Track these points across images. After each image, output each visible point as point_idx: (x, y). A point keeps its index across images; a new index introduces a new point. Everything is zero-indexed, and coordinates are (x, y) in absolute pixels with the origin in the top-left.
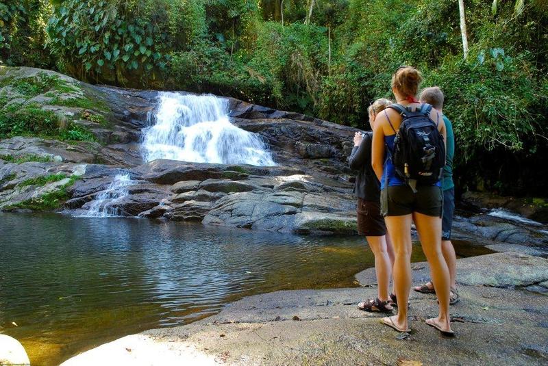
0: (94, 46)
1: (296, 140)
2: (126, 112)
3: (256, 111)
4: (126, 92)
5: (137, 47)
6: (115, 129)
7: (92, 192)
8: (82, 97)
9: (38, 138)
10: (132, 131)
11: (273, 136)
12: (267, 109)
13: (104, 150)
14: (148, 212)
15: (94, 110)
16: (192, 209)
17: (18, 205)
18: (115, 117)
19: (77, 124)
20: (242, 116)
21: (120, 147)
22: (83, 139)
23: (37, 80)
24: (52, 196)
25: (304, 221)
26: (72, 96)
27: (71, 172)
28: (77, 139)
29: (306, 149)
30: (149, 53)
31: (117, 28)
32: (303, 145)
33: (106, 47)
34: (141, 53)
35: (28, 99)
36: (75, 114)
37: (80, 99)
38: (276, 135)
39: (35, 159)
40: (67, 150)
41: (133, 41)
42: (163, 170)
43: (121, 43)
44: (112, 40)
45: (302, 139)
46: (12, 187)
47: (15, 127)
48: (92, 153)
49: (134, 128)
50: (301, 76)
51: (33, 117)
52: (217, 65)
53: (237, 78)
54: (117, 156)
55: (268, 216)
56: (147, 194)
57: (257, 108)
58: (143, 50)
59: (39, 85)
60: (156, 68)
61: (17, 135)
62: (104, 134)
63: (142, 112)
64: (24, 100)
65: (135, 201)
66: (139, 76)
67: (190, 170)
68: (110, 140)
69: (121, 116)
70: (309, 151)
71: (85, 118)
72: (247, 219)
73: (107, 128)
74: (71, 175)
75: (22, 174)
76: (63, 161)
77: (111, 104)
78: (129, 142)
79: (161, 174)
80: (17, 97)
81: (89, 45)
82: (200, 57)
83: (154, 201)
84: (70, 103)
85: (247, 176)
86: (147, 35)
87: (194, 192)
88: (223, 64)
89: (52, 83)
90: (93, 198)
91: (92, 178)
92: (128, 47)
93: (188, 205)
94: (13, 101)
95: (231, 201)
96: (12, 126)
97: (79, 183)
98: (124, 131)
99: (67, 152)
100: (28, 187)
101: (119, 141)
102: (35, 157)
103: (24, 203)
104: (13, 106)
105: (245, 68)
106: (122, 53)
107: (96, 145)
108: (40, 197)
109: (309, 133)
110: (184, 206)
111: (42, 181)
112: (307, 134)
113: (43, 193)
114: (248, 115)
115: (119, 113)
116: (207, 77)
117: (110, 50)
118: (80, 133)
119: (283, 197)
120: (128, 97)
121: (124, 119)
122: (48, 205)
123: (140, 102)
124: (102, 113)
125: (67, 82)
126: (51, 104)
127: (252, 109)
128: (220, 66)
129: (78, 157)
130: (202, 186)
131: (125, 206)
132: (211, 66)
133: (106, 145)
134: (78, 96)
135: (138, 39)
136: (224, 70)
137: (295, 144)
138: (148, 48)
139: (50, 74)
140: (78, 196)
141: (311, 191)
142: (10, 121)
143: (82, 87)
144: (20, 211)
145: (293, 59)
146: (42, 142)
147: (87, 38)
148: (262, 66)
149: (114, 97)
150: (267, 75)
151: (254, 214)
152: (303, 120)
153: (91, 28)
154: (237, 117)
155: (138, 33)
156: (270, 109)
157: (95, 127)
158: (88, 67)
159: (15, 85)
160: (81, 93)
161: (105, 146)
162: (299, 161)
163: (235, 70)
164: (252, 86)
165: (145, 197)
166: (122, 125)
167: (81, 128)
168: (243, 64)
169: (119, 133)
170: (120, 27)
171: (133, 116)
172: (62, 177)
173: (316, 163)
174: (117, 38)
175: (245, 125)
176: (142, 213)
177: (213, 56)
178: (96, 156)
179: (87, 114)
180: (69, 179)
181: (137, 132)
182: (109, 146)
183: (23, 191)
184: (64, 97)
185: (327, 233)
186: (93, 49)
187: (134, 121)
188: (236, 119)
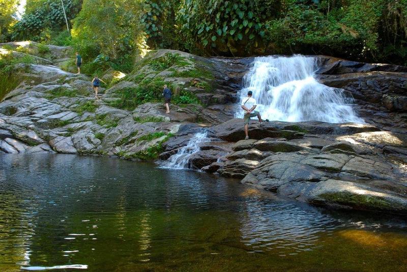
0: (209, 26)
1: (383, 93)
2: (226, 78)
3: (342, 67)
4: (229, 61)
5: (241, 22)
6: (217, 93)
7: (176, 148)
8: (193, 69)
9: (160, 103)
10: (230, 93)
11: (358, 90)
12: (355, 63)
13: (204, 111)
14: (207, 167)
15: (201, 79)
16: (239, 167)
17: (132, 156)
18: (218, 82)
19: (187, 91)
20: (328, 73)
21: (217, 107)
22: (190, 102)
23: (164, 59)
24: (153, 149)
25: (320, 192)
26: (186, 69)
27: (169, 130)
28: (186, 103)
29: (393, 103)
30: (251, 25)
31: (225, 8)
32: (389, 98)
33: (218, 26)
34: (244, 27)
35: (157, 74)
36: (186, 83)
37: (191, 70)
38: (361, 89)
39: (152, 120)
40: (178, 111)
41: (238, 17)
42: (232, 129)
43: (229, 20)
44: (222, 19)
45: (389, 93)
46: (133, 141)
47: (147, 95)
48: (195, 113)
49: (231, 91)
50: (399, 25)
51: (158, 87)
52: (310, 26)
53: (329, 36)
54: (214, 115)
55: (292, 181)
56: (211, 150)
57: (344, 63)
58: (245, 23)
59: (166, 62)
60: (258, 37)
61: (148, 101)
62: (206, 98)
63: (239, 76)
64: (154, 75)
65: (201, 156)
66: (244, 45)
67: (253, 129)
68: (210, 102)
69: (222, 81)
70: (396, 104)
71: (194, 86)
72: (274, 182)
73: (210, 93)
74: (169, 133)
75: (141, 131)
76: (170, 121)
77: (215, 73)
78: (225, 103)
79: (230, 132)
80: (151, 73)
81: (205, 25)
82: (295, 21)
83: (214, 157)
84: (185, 75)
85: (302, 135)
86: (249, 10)
87: (247, 150)
88: (316, 24)
89: (174, 60)
90: (176, 152)
91: (181, 136)
92: (233, 23)
93: (237, 164)
94: (148, 76)
95: (271, 162)
96: (145, 95)
97: (171, 139)
98: (223, 93)
99: (177, 113)
100: (142, 141)
101: (218, 103)
102: (153, 118)
103: (137, 154)
104: (147, 80)
105: (338, 25)
106: (230, 28)
107: (200, 106)
108: (146, 150)
109: (398, 85)
110: (234, 164)
111: (150, 138)
112: (396, 87)
113: (148, 147)
114: (336, 71)
115: (221, 79)
116: (299, 39)
117: (221, 28)
118: (188, 98)
119: (322, 160)
120: (231, 64)
121: (224, 84)
122: (151, 156)
123: (239, 68)
124: (207, 81)
125: (184, 58)
126: (171, 76)
127: (339, 64)
128: (313, 26)
129: (182, 117)
130: (255, 145)
131: (193, 160)
132: (304, 27)
133: (208, 106)
134: (190, 68)
135: (241, 15)
136: (317, 30)
137: (381, 97)
138: (250, 21)
139: (174, 52)
140: (168, 150)
141: (361, 154)
142: (144, 91)
143: (195, 60)
144: (134, 160)
145: (389, 8)
146: (162, 106)
147: (204, 20)
148: (355, 20)
149: (219, 65)
150: (360, 29)
151: (283, 178)
152: (396, 71)
153: (206, 12)
154: (323, 74)
155: (242, 10)
156: (358, 63)
157: (200, 92)
158: (206, 43)
159: (151, 64)
160: (193, 66)
161: (206, 107)
162: (385, 115)
163: (328, 29)
164: (345, 42)
165: (209, 154)
166: (222, 88)
167: (190, 94)
168: (336, 21)
169: (218, 96)
170: (228, 7)
171: (232, 80)
172: (162, 135)
173: (403, 117)
174: (226, 16)
175: (330, 81)
176: (203, 168)
177: (307, 18)
178: (198, 116)
179: (195, 82)
180: (166, 136)
181: (233, 94)
182: (210, 107)
183: (139, 144)
184: (181, 70)
185: (346, 207)
186: (208, 29)
187: (232, 85)
188: (322, 76)
